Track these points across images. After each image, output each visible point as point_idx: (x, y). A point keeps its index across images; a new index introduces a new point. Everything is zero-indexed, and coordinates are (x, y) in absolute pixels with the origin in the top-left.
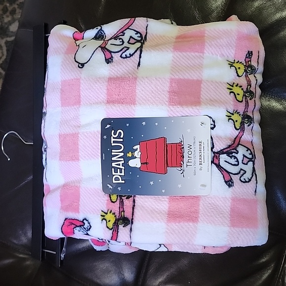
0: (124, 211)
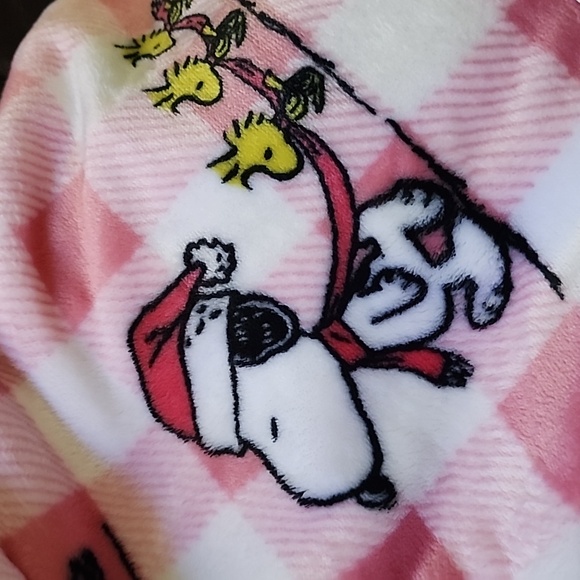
0: (269, 72)
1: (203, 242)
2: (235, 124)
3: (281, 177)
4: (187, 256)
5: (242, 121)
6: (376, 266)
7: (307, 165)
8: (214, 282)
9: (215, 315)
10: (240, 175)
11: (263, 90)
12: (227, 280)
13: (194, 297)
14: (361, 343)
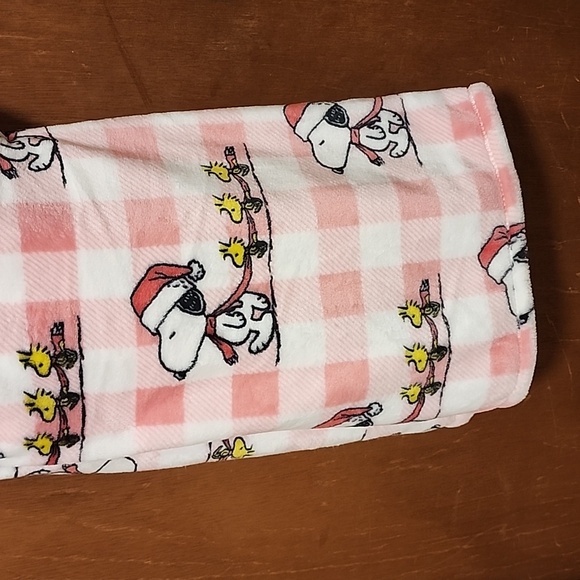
1: (198, 262)
2: (236, 239)
3: (234, 263)
4: (190, 263)
5: (238, 239)
6: (237, 310)
7: (243, 268)
8: (192, 278)
9: (185, 287)
10: (225, 253)
11: (250, 236)
12: (196, 281)
13: (183, 276)
14: (215, 330)
